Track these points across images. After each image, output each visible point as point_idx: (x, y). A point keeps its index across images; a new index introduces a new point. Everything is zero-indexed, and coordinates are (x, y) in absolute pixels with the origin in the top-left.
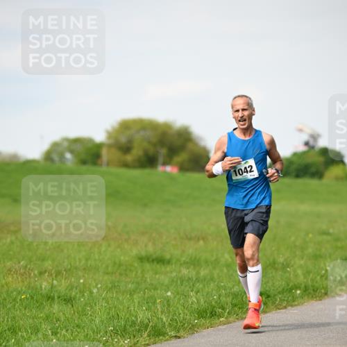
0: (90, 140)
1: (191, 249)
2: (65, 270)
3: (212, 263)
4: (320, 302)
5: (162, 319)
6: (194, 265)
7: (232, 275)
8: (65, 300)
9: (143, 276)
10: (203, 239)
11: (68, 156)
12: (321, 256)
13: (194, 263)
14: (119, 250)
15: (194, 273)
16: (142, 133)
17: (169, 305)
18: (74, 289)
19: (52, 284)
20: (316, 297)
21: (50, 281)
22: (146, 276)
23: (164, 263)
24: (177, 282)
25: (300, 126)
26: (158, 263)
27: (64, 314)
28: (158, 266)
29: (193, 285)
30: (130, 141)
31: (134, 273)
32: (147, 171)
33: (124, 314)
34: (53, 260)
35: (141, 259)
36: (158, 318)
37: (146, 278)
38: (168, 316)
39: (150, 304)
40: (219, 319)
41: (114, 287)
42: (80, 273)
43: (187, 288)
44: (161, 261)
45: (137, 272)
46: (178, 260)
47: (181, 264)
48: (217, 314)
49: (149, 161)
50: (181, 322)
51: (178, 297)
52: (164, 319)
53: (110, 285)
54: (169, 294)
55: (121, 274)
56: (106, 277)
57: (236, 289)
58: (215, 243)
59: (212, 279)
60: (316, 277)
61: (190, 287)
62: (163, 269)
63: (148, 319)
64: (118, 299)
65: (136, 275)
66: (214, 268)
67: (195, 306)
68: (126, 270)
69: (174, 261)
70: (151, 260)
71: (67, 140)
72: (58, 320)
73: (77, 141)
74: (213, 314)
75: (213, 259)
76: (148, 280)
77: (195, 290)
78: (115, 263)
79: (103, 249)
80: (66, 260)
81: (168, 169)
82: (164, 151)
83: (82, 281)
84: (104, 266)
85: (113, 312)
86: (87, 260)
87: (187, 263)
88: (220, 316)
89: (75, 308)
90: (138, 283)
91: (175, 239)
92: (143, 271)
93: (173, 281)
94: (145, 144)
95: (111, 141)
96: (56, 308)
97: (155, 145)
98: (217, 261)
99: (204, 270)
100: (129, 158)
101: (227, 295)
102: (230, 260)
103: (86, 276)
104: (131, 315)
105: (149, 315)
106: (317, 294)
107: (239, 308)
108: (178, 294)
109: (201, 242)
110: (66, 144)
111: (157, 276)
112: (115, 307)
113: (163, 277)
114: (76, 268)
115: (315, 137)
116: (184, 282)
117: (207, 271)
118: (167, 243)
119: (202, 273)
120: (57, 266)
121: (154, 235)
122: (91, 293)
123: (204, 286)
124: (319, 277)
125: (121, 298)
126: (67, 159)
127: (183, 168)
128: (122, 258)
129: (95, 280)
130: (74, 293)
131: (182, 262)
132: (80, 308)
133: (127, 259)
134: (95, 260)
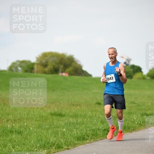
0: (29, 62)
1: (74, 110)
2: (18, 119)
3: (83, 116)
4: (131, 133)
5: (61, 141)
6: (75, 117)
7: (92, 121)
8: (18, 132)
9: (53, 122)
10: (79, 105)
11: (19, 68)
12: (131, 113)
13: (76, 116)
14: (42, 110)
15: (75, 120)
16: (52, 58)
17: (64, 135)
18: (22, 128)
19: (12, 126)
20: (129, 131)
21: (11, 124)
22: (54, 122)
23: (62, 116)
24: (68, 124)
25: (122, 55)
26: (59, 116)
27: (17, 139)
28: (59, 117)
29: (75, 126)
30: (47, 62)
31: (49, 121)
32: (54, 75)
33: (44, 139)
34: (13, 115)
35: (52, 114)
36: (59, 141)
37: (54, 123)
38: (64, 140)
39: (56, 134)
40: (86, 141)
41: (40, 127)
42: (25, 121)
43: (72, 127)
44: (60, 115)
45: (50, 120)
46: (68, 115)
47: (69, 117)
48: (86, 138)
49: (55, 71)
50: (69, 142)
51: (68, 131)
52: (62, 141)
53: (38, 126)
54: (64, 130)
55: (43, 121)
56: (36, 123)
57: (94, 128)
58: (85, 107)
59: (83, 123)
60: (129, 122)
61: (73, 127)
62: (62, 119)
63: (55, 141)
64: (42, 132)
65: (50, 121)
66: (84, 118)
67: (76, 135)
68: (45, 119)
69: (66, 115)
70: (56, 115)
71: (19, 61)
72: (15, 141)
73: (23, 62)
74: (84, 139)
75: (84, 114)
76: (55, 124)
77: (76, 128)
78: (40, 116)
79: (35, 110)
80: (18, 115)
81: (64, 74)
82: (62, 66)
83: (25, 124)
84: (35, 117)
85: (39, 138)
86: (28, 115)
87: (72, 116)
88: (87, 140)
89: (22, 136)
90: (50, 125)
91: (67, 105)
92: (53, 120)
93: (66, 124)
94: (54, 63)
95: (39, 62)
96: (14, 136)
97: (58, 64)
98: (85, 115)
99: (80, 119)
100: (46, 69)
101: (90, 130)
102: (91, 115)
103: (28, 122)
104: (47, 139)
105: (55, 139)
106: (130, 130)
107: (95, 136)
108: (68, 130)
109: (79, 107)
110: (18, 63)
111: (59, 122)
112: (40, 136)
113: (61, 122)
114: (23, 118)
115: (129, 60)
116: (71, 124)
117: (81, 120)
118: (63, 107)
119: (79, 121)
120: (14, 117)
121: (57, 103)
122: (30, 129)
123: (80, 126)
124: (130, 122)
125: (43, 132)
126: (19, 70)
127: (70, 74)
128: (43, 114)
129: (31, 124)
130: (22, 130)
131: (70, 116)
132: (25, 136)
133: (45, 114)
134: (31, 115)
